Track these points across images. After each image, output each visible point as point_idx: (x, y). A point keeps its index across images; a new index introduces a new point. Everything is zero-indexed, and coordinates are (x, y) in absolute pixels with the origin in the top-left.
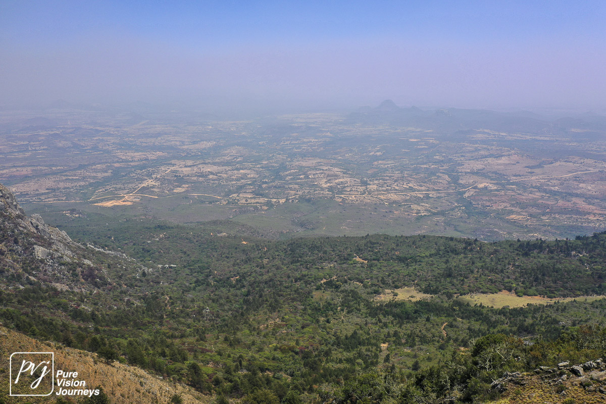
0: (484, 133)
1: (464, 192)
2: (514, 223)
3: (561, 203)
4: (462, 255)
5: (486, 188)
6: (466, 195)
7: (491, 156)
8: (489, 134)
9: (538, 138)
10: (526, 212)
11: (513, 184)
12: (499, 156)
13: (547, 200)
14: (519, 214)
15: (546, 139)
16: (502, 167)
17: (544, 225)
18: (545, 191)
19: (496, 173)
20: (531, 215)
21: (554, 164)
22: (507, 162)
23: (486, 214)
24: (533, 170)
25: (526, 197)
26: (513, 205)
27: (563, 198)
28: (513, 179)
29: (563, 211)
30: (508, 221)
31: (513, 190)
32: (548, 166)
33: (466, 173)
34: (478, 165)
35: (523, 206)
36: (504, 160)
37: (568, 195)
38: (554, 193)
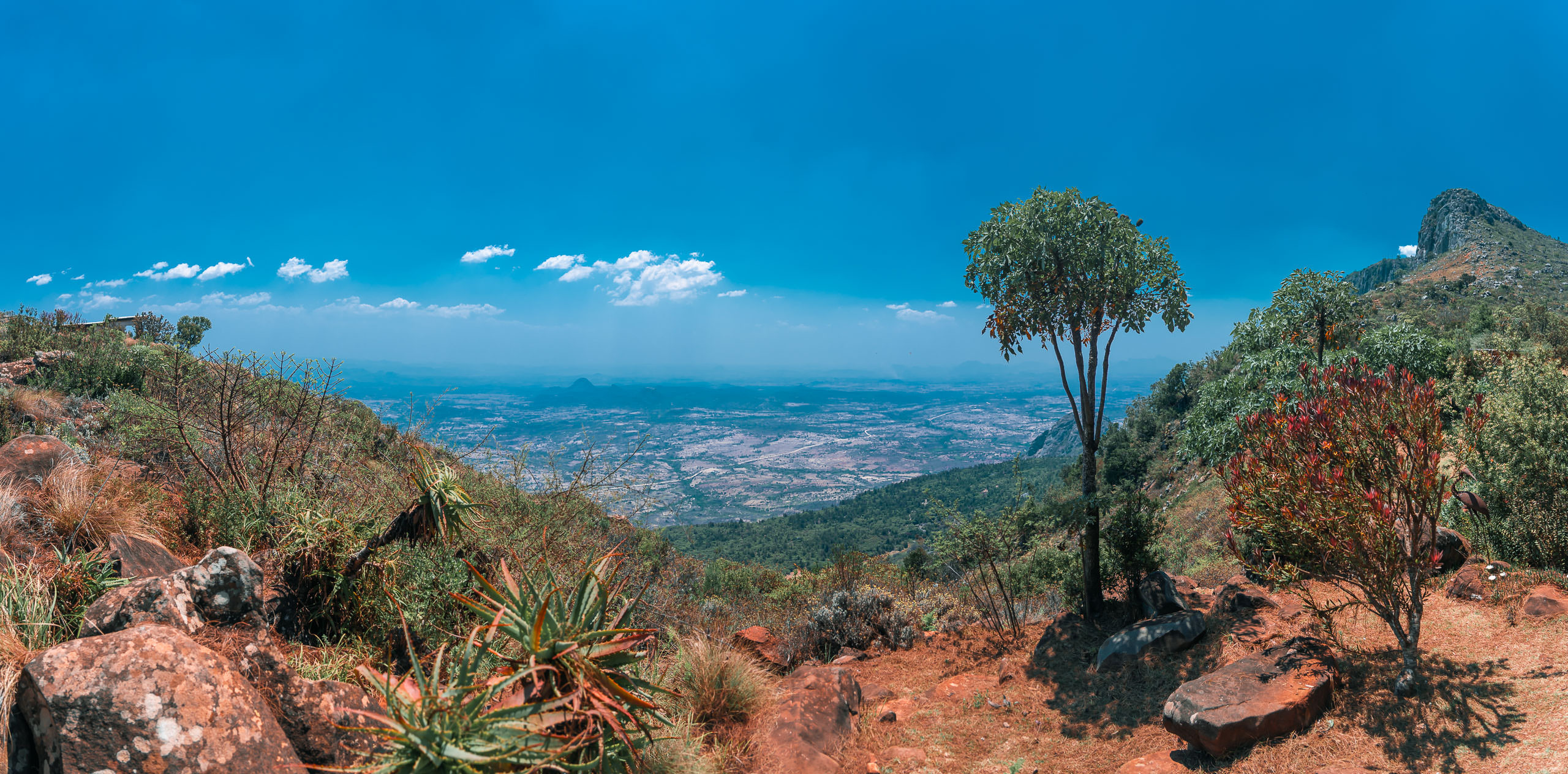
0: (699, 412)
1: (690, 481)
2: (754, 509)
3: (795, 481)
4: (732, 541)
5: (713, 474)
6: (693, 484)
7: (713, 437)
8: (705, 413)
9: (756, 414)
10: (764, 495)
11: (742, 466)
12: (721, 437)
13: (780, 480)
14: (756, 498)
15: (765, 415)
16: (727, 449)
17: (786, 507)
18: (776, 470)
19: (719, 455)
20: (769, 498)
21: (779, 441)
22: (732, 442)
23: (720, 503)
24: (759, 449)
25: (758, 479)
26: (747, 490)
27: (796, 476)
28: (740, 461)
29: (802, 489)
30: (747, 508)
31: (742, 472)
32: (774, 443)
33: (688, 458)
34: (699, 448)
35: (759, 489)
36: (726, 441)
37: (800, 472)
38: (785, 472)
